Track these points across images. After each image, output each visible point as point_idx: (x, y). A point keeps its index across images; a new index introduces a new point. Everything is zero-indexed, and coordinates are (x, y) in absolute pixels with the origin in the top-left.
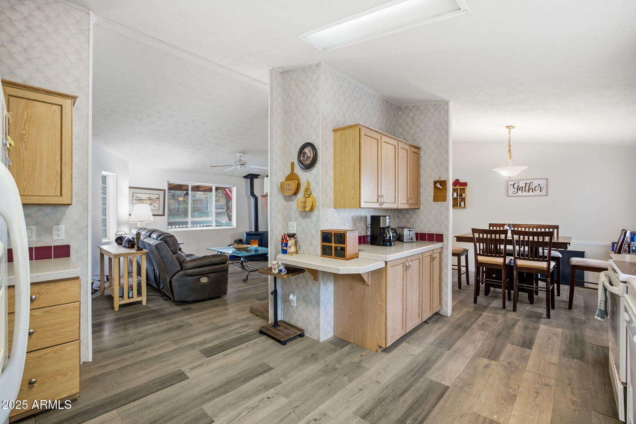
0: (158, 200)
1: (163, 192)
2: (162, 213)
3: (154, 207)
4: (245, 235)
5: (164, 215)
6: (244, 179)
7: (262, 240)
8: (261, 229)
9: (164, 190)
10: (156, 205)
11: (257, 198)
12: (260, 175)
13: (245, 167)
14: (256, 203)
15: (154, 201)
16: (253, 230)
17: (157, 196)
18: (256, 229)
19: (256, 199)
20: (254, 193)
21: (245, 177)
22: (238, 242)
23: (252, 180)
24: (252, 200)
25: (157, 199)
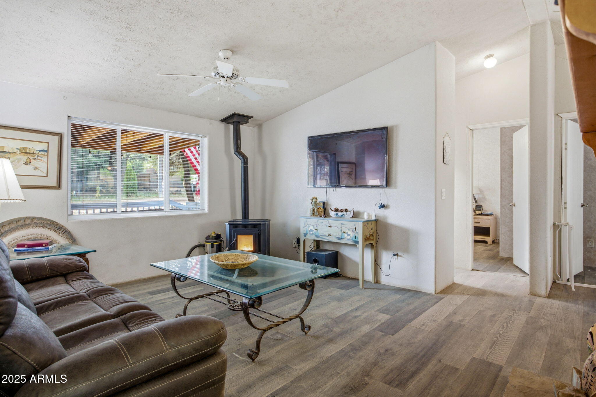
0: (46, 154)
1: (56, 138)
2: (54, 183)
3: (36, 168)
4: (228, 226)
5: (59, 187)
6: (223, 125)
7: (259, 236)
8: (254, 215)
9: (61, 136)
10: (42, 164)
11: (247, 158)
12: (252, 117)
13: (235, 84)
14: (244, 167)
15: (36, 157)
16: (239, 216)
17: (44, 146)
18: (245, 213)
19: (244, 160)
20: (240, 149)
21: (226, 120)
22: (212, 239)
23: (237, 126)
24: (238, 162)
25: (43, 153)
